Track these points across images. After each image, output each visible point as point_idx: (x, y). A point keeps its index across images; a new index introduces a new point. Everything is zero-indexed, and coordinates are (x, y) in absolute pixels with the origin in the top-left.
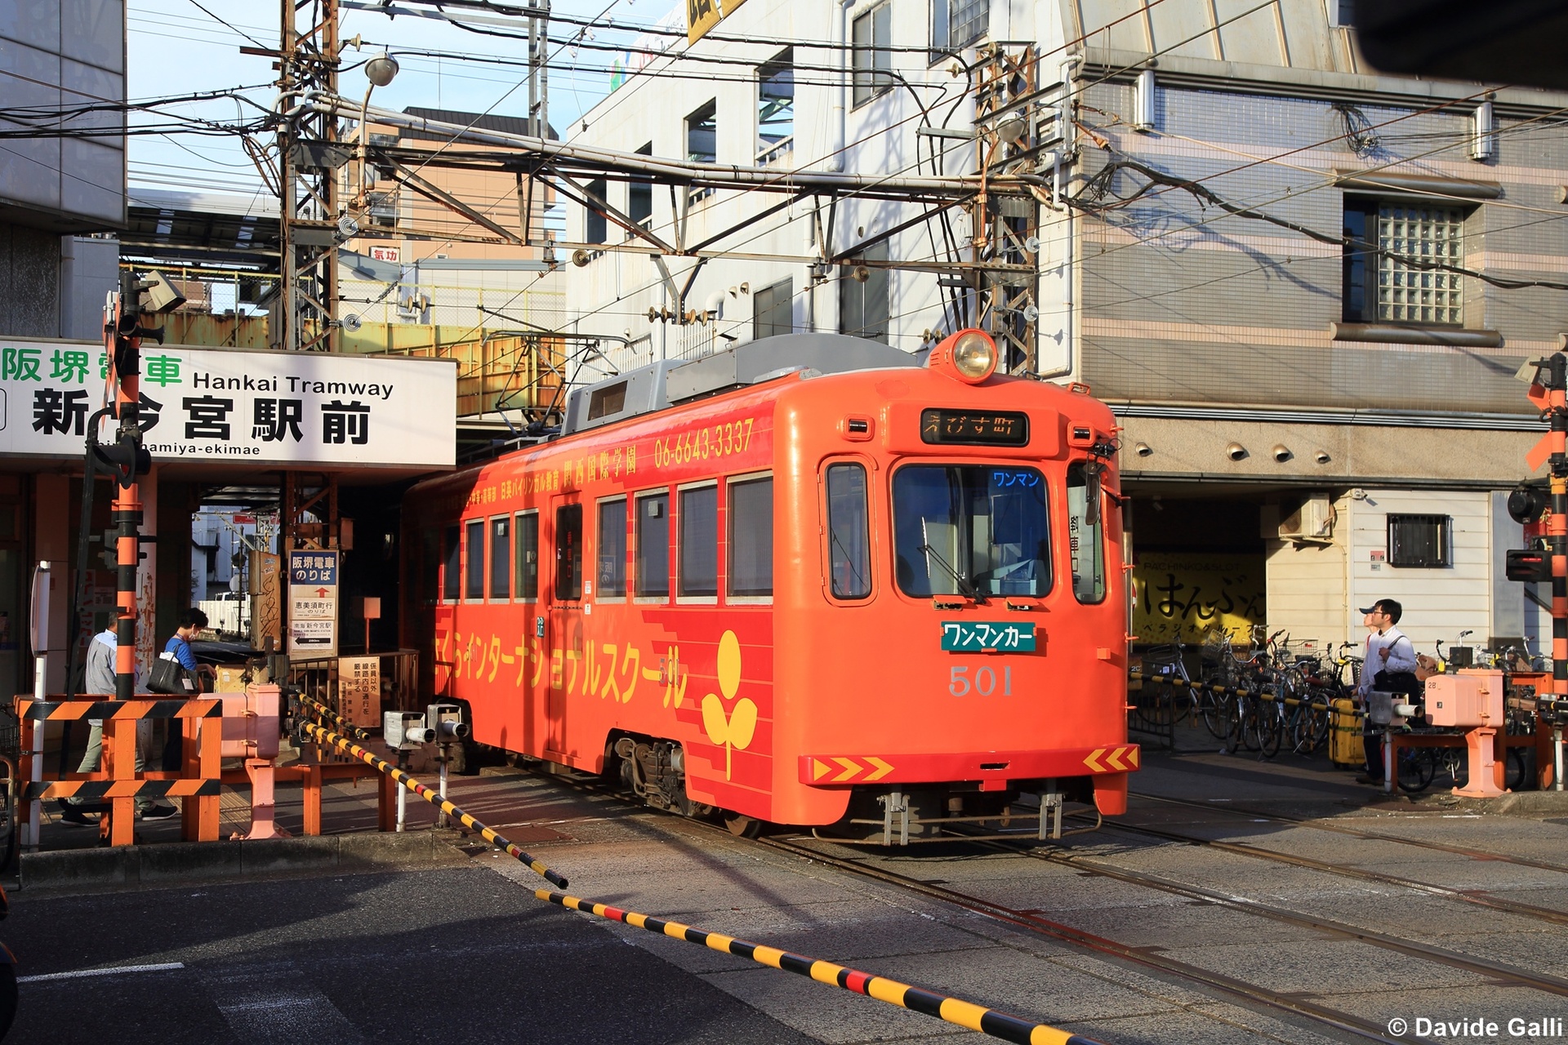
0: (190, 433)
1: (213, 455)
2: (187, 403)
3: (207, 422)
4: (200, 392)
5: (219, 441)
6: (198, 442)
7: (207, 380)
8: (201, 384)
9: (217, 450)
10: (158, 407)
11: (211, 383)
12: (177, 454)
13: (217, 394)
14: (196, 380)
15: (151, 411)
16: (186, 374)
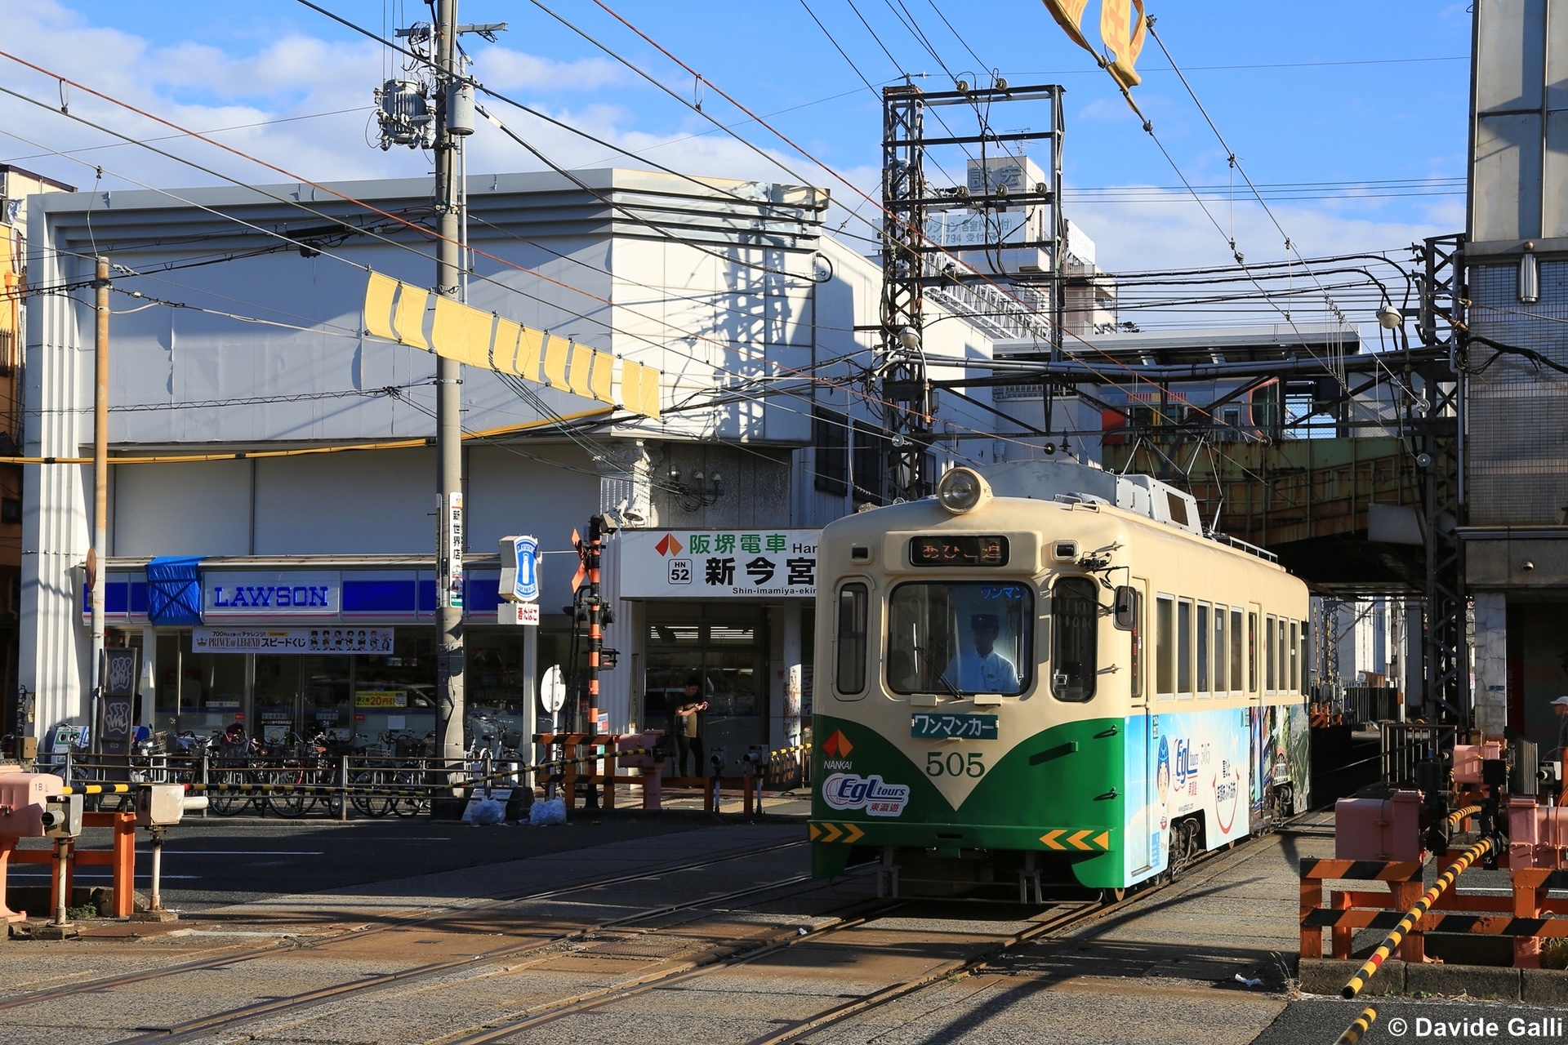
0: (791, 582)
1: (804, 595)
2: (789, 563)
3: (801, 574)
4: (796, 556)
5: (807, 586)
6: (796, 587)
7: (800, 548)
8: (797, 550)
9: (806, 591)
10: (773, 566)
11: (803, 549)
12: (783, 595)
13: (807, 556)
14: (794, 548)
15: (769, 569)
16: (788, 544)
